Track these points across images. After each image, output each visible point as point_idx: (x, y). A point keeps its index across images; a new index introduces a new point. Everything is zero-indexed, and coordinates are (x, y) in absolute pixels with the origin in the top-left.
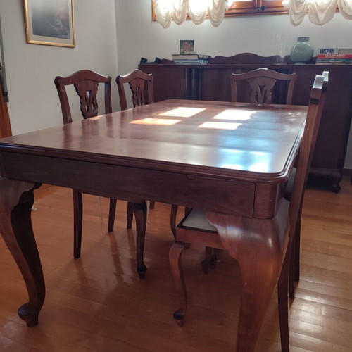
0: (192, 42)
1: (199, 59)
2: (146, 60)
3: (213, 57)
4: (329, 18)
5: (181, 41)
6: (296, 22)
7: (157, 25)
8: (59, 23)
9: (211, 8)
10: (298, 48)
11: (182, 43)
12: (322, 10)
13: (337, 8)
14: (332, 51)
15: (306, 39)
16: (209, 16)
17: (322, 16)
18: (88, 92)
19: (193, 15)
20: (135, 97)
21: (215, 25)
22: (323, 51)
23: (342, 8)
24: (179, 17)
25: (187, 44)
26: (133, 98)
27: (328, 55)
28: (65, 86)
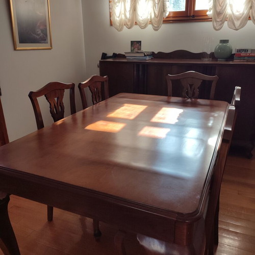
0: (140, 42)
1: (145, 56)
2: (106, 54)
3: (156, 52)
4: (243, 24)
5: (131, 42)
6: (217, 28)
7: (113, 28)
8: (40, 32)
9: (153, 16)
10: (220, 48)
11: (132, 43)
12: (238, 18)
13: (250, 17)
14: (246, 51)
15: (226, 41)
16: (151, 22)
17: (237, 23)
18: (56, 99)
19: (139, 22)
20: (94, 96)
21: (156, 29)
22: (240, 51)
23: (253, 17)
24: (129, 24)
25: (136, 44)
26: (92, 97)
27: (243, 54)
28: (37, 98)
